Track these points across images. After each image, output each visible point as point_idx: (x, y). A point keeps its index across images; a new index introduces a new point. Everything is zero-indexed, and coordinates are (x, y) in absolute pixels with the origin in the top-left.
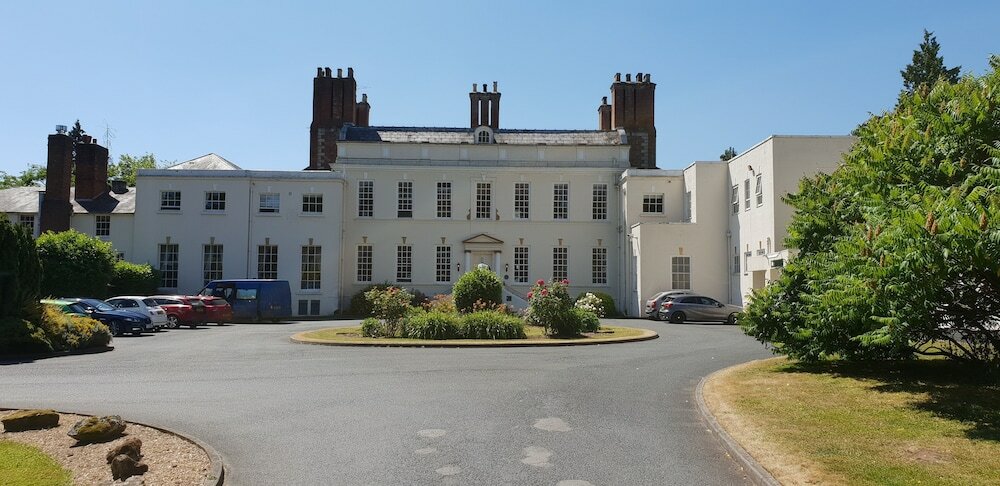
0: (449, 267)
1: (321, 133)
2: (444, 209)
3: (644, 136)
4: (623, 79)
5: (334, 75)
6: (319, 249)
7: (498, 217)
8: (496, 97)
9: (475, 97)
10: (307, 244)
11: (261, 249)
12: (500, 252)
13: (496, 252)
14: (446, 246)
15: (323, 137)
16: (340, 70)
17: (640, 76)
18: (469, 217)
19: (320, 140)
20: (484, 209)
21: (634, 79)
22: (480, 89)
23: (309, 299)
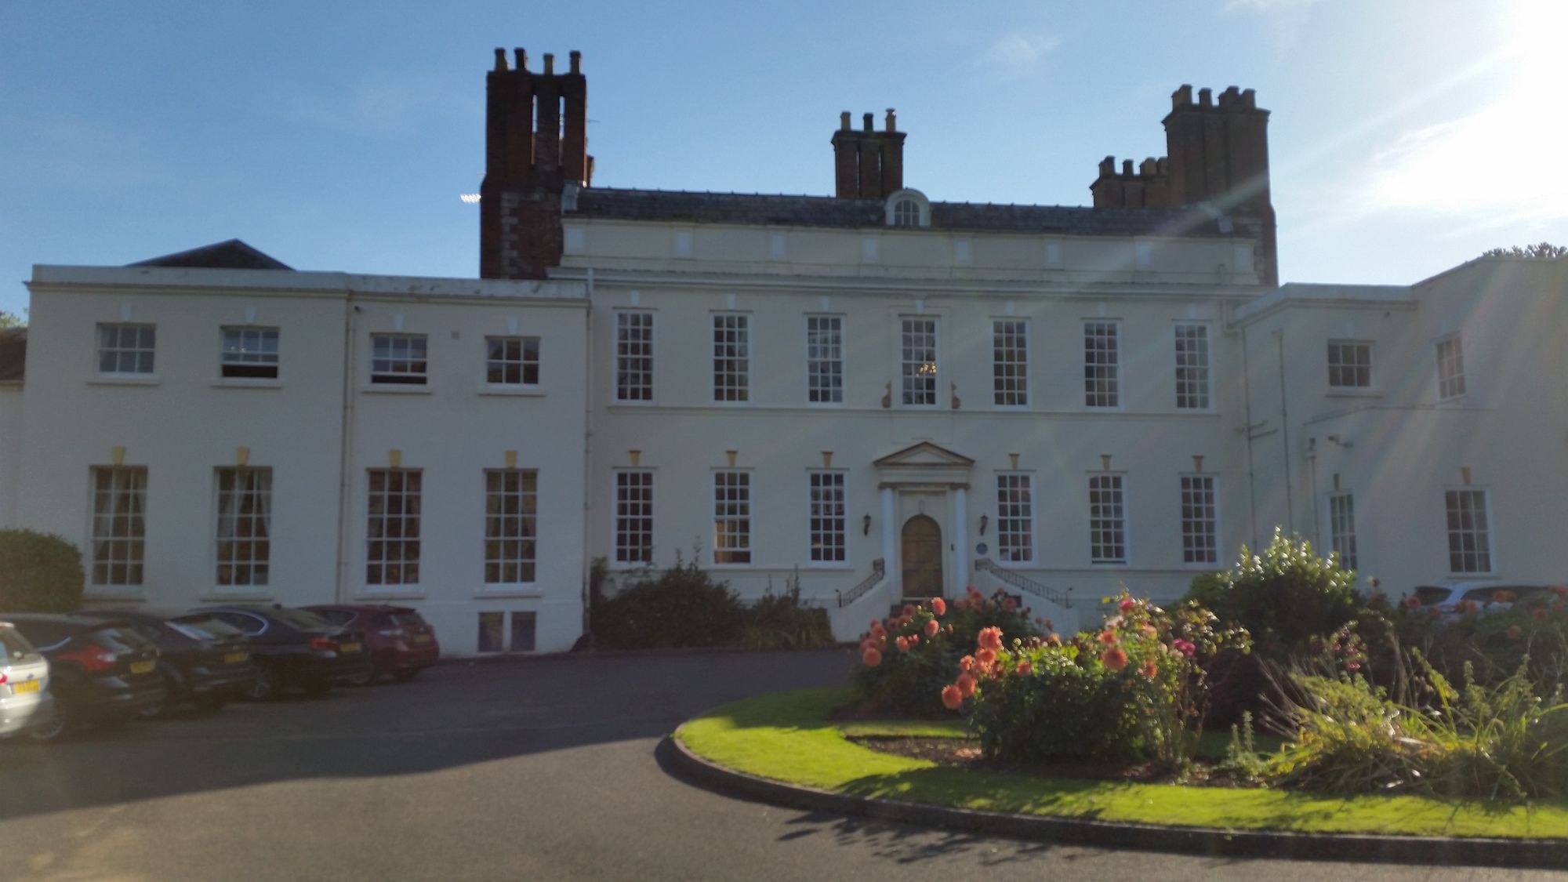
0: (840, 525)
1: (508, 200)
2: (825, 381)
4: (1194, 100)
6: (531, 476)
7: (956, 402)
8: (892, 141)
9: (844, 137)
10: (500, 463)
11: (375, 476)
12: (966, 487)
13: (954, 486)
14: (833, 473)
15: (514, 212)
16: (549, 56)
18: (887, 401)
19: (508, 221)
20: (919, 384)
23: (508, 608)
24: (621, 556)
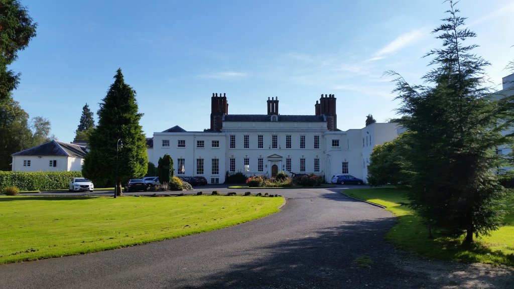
0: (262, 166)
1: (215, 117)
2: (261, 145)
3: (332, 117)
4: (324, 96)
5: (219, 96)
6: (218, 160)
7: (280, 148)
8: (277, 102)
9: (269, 102)
10: (214, 158)
11: (198, 160)
12: (281, 161)
13: (279, 160)
14: (262, 158)
15: (215, 119)
16: (221, 94)
17: (330, 95)
18: (270, 148)
19: (215, 120)
20: (275, 145)
21: (328, 96)
22: (271, 99)
23: (215, 178)
24: (231, 170)
